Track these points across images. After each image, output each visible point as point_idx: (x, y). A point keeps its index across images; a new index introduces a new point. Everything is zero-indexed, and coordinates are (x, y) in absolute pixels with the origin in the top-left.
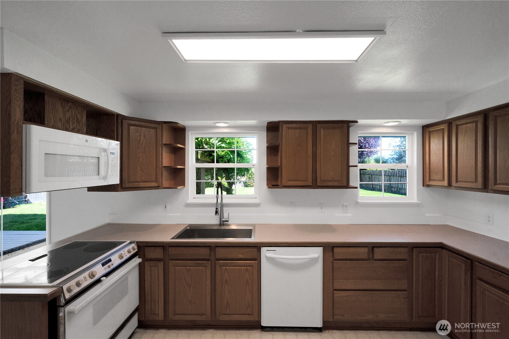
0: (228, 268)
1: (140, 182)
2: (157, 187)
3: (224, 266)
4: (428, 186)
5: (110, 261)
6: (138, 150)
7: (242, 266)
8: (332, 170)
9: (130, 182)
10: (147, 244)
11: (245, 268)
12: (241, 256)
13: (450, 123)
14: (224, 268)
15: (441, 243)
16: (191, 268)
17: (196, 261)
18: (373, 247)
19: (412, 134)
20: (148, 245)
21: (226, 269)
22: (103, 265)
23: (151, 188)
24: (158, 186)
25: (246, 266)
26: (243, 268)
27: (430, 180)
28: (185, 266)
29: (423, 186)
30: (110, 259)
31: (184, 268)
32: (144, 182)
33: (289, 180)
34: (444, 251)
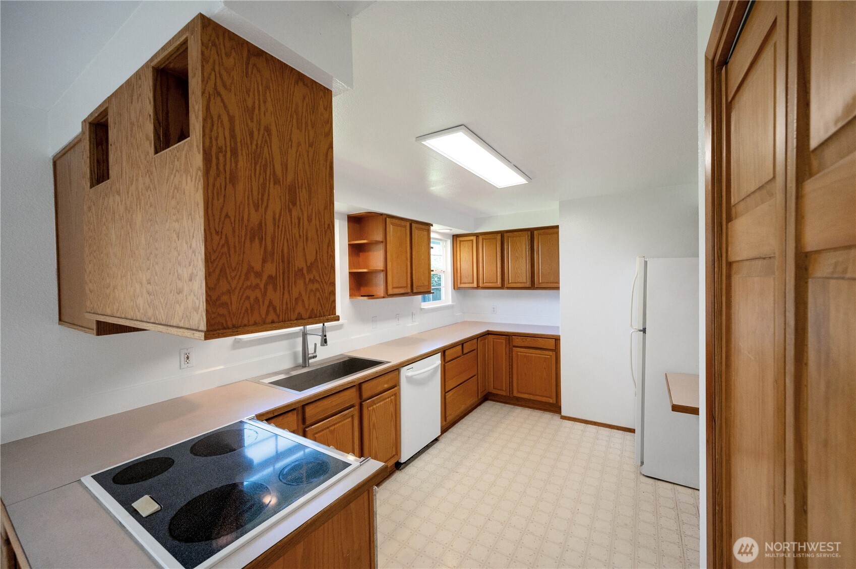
4: (459, 288)
7: (387, 398)
10: (273, 414)
11: (389, 399)
13: (477, 235)
14: (371, 408)
15: (488, 331)
16: (336, 426)
17: (342, 414)
18: (463, 344)
19: (446, 241)
20: (276, 414)
21: (373, 409)
26: (388, 400)
27: (461, 283)
28: (328, 428)
29: (454, 289)
31: (328, 430)
34: (490, 335)
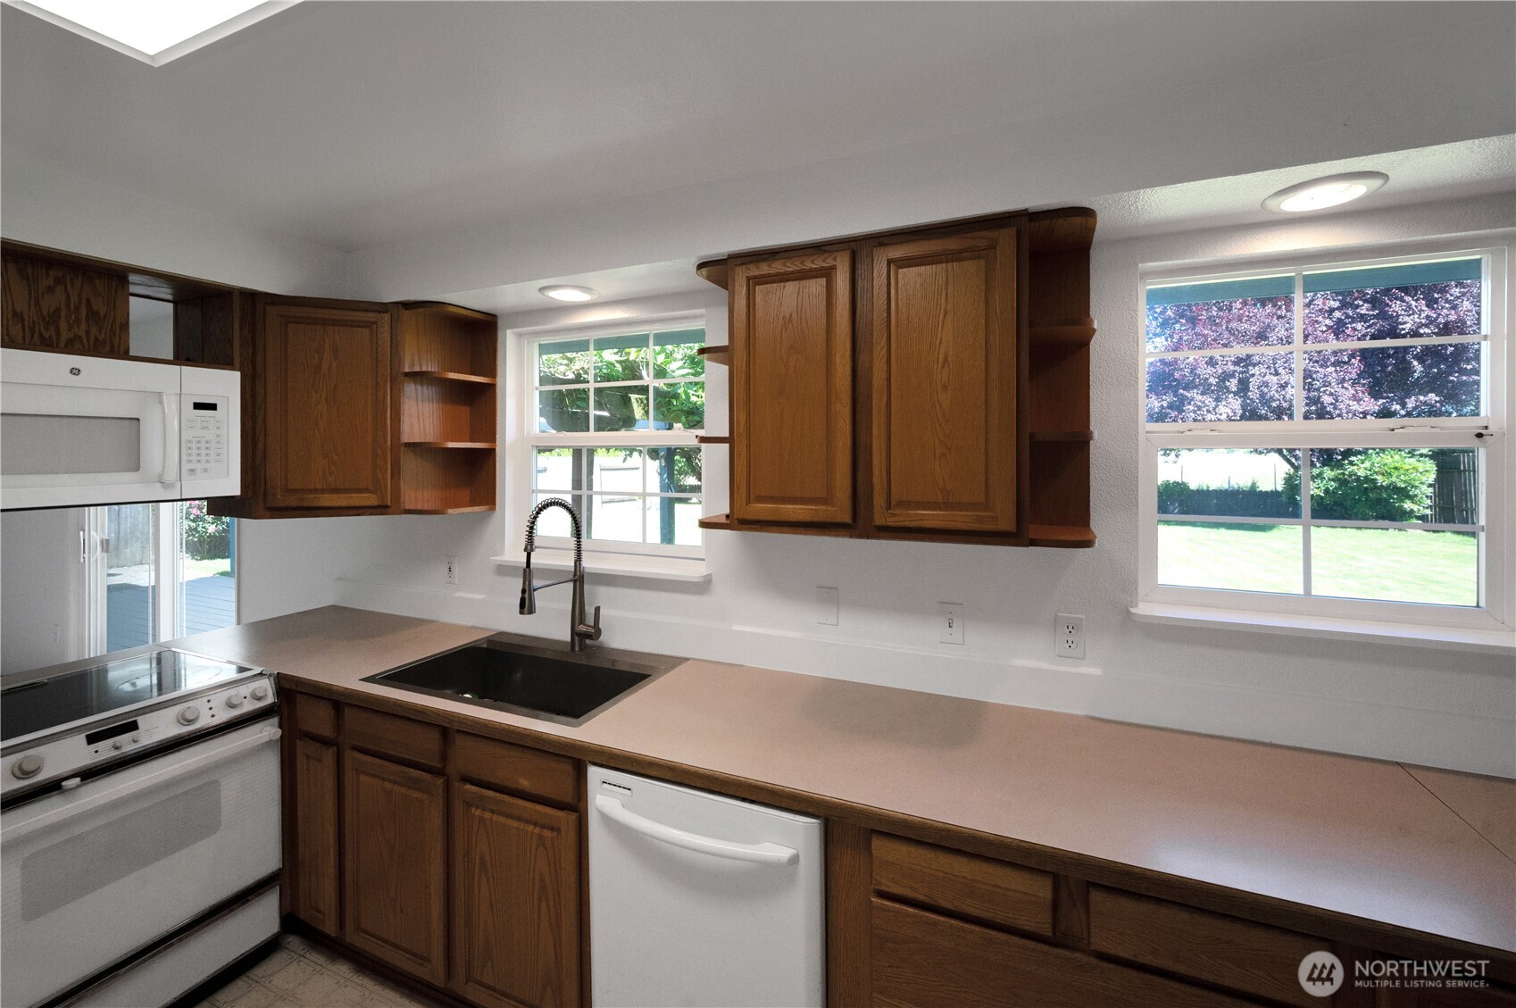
0: (488, 815)
1: (323, 491)
2: (381, 509)
3: (477, 808)
5: (133, 726)
6: (314, 394)
7: (527, 822)
8: (943, 455)
9: (288, 491)
11: (537, 830)
12: (524, 783)
14: (478, 812)
16: (395, 788)
21: (482, 820)
22: (92, 739)
23: (361, 511)
24: (381, 503)
25: (543, 827)
26: (531, 828)
28: (383, 779)
30: (135, 722)
31: (379, 782)
32: (337, 491)
33: (760, 499)
